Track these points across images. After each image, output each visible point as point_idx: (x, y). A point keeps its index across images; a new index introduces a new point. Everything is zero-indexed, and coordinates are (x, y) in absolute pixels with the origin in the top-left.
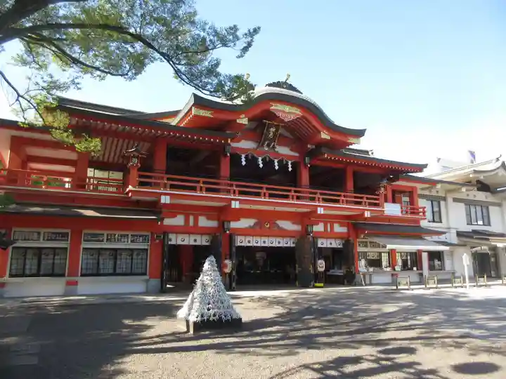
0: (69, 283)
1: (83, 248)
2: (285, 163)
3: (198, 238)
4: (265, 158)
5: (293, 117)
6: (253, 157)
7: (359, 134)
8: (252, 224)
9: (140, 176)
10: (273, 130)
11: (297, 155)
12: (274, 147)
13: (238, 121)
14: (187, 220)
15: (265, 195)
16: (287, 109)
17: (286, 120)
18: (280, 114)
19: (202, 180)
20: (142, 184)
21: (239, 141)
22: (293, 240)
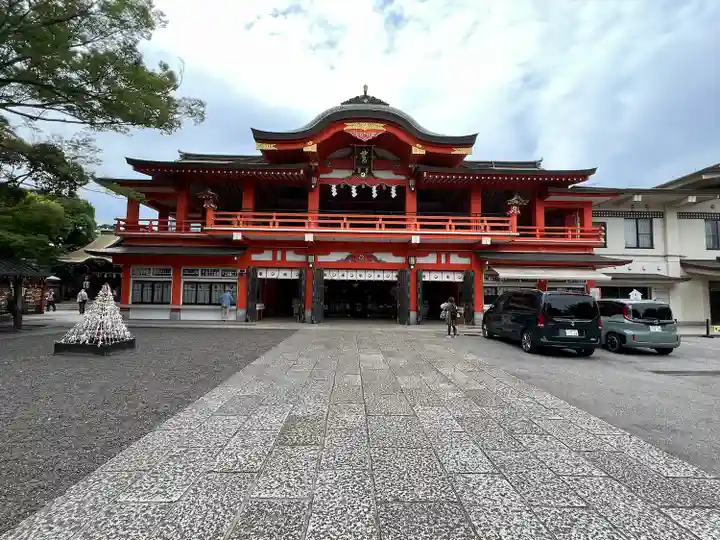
0: (173, 310)
1: (185, 283)
2: (384, 188)
3: (288, 272)
4: (360, 187)
5: (373, 135)
6: (346, 186)
7: (468, 141)
8: (344, 258)
9: (216, 216)
10: (364, 153)
11: (403, 178)
12: (370, 173)
13: (305, 149)
14: (274, 257)
15: (345, 226)
16: (365, 126)
17: (365, 139)
18: (357, 135)
19: (275, 214)
20: (217, 223)
21: (328, 171)
22: (395, 274)
